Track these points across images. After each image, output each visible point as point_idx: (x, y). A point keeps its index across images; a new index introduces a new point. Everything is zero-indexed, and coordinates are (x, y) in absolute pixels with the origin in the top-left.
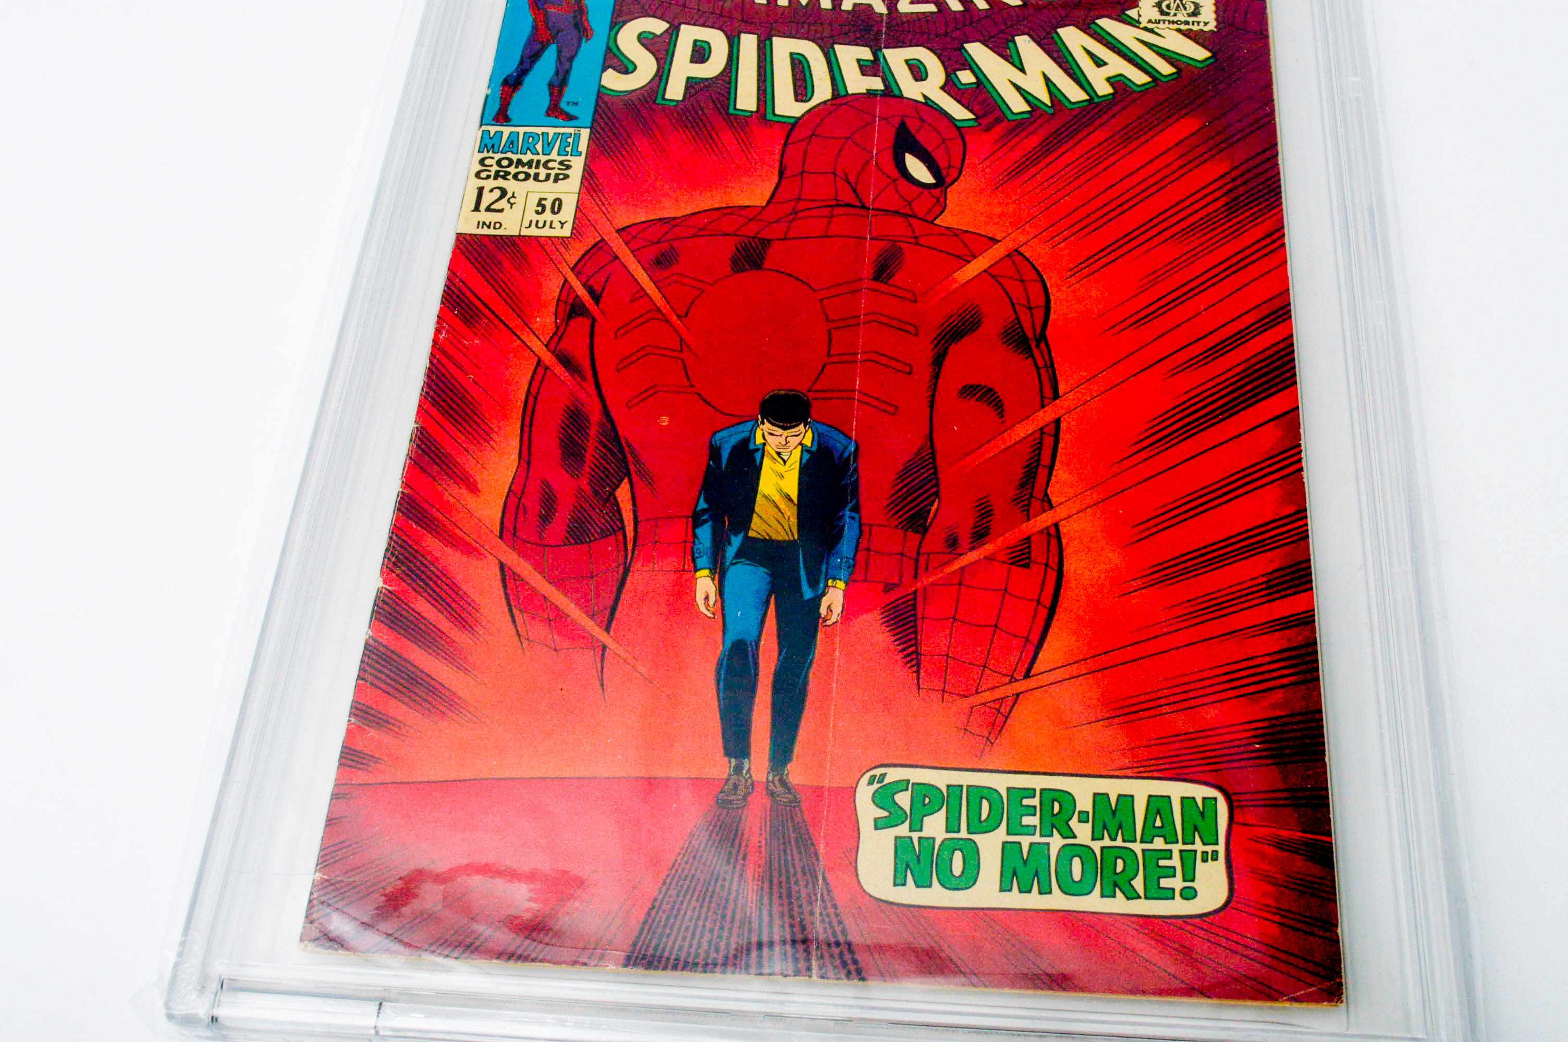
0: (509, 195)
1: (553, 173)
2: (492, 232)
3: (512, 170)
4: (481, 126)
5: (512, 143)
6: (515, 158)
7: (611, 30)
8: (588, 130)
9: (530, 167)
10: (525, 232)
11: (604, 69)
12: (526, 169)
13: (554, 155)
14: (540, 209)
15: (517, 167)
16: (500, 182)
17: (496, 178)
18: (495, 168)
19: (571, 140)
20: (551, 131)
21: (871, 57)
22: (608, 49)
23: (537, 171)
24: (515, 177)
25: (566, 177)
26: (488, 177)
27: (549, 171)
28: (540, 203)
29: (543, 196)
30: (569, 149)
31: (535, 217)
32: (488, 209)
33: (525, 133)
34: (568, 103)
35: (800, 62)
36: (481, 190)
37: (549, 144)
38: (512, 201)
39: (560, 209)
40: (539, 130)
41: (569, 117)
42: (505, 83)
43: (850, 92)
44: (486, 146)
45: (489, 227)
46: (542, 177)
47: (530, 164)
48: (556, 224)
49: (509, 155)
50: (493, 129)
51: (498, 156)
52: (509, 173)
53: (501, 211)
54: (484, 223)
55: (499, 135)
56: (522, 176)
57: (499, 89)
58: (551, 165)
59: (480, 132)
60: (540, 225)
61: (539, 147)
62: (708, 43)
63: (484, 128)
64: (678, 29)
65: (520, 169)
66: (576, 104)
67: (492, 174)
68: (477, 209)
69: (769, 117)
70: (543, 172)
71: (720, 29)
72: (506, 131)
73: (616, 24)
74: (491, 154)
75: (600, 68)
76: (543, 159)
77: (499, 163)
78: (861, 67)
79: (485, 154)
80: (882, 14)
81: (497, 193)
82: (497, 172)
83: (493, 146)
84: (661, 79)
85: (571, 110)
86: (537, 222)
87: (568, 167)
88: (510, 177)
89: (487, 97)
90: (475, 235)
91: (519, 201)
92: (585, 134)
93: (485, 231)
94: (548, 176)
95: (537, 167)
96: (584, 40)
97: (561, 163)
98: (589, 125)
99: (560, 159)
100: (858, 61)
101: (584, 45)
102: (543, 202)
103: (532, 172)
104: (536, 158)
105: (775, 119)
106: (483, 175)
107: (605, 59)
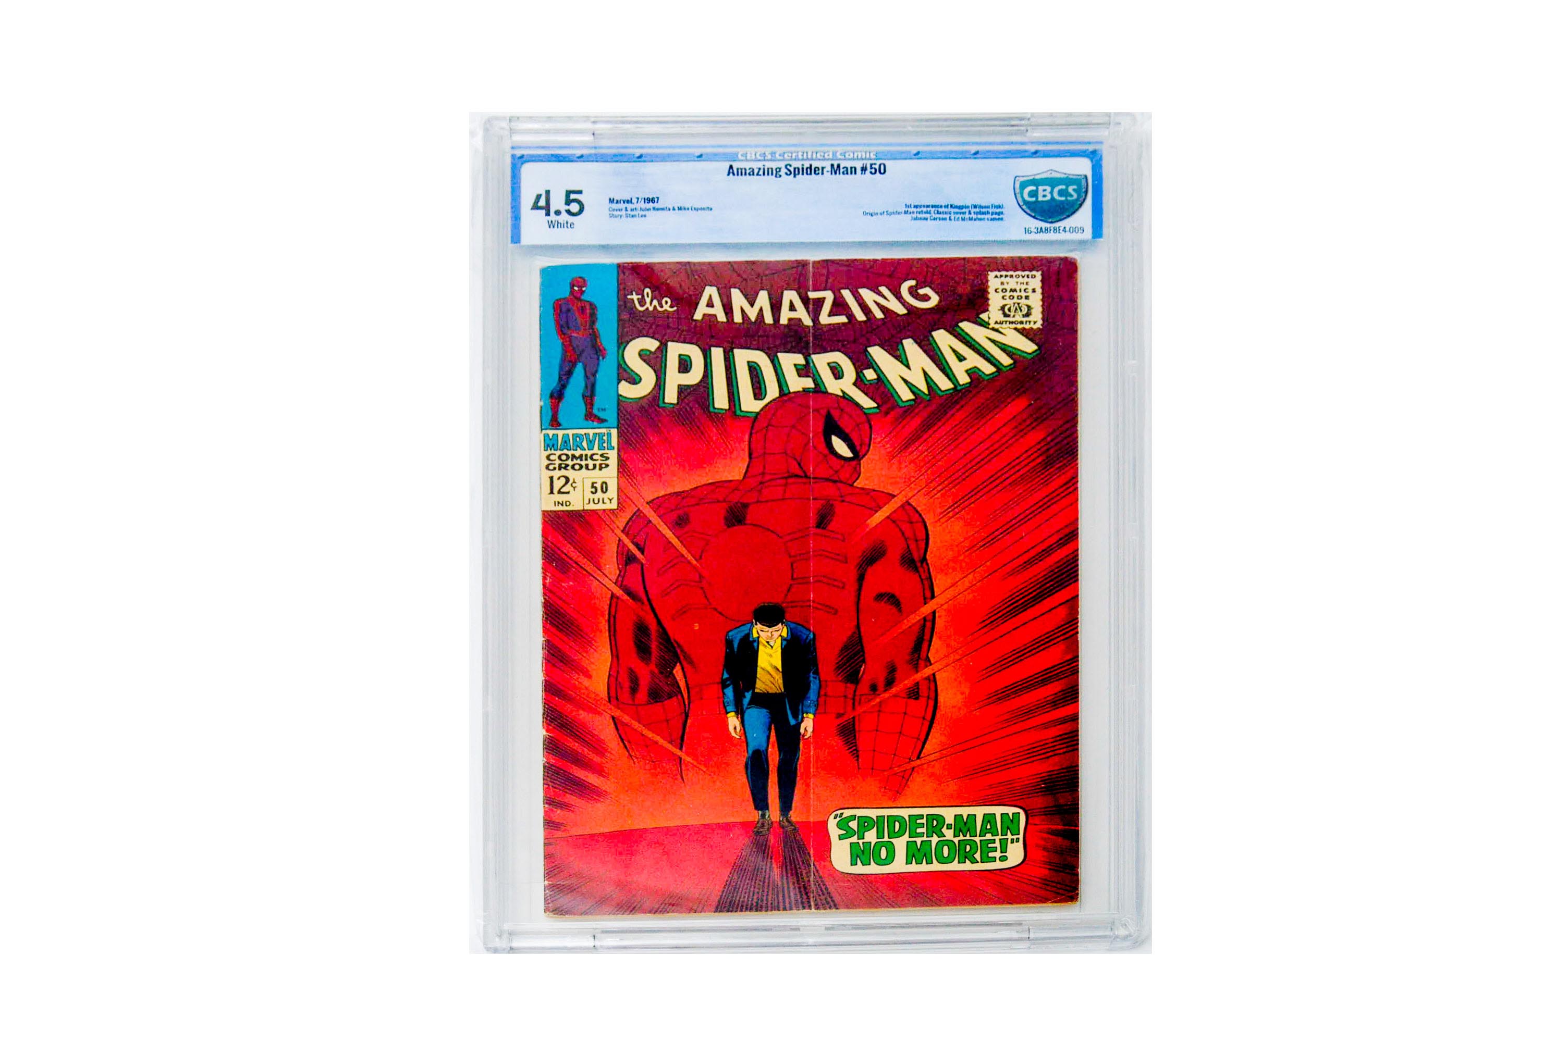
0: (571, 481)
1: (598, 463)
2: (565, 508)
3: (570, 462)
4: (542, 430)
5: (566, 442)
6: (570, 453)
7: (619, 348)
8: (616, 430)
9: (581, 460)
10: (587, 507)
11: (619, 381)
12: (579, 461)
13: (596, 450)
14: (593, 490)
15: (572, 460)
16: (563, 472)
17: (560, 469)
18: (558, 462)
19: (605, 438)
20: (591, 432)
21: (803, 362)
22: (619, 366)
23: (586, 462)
24: (573, 467)
25: (607, 466)
26: (555, 469)
27: (595, 462)
28: (593, 487)
29: (594, 480)
30: (605, 445)
31: (592, 496)
32: (559, 492)
33: (573, 435)
34: (599, 410)
35: (755, 368)
36: (551, 478)
37: (591, 442)
38: (574, 485)
39: (607, 490)
40: (582, 432)
41: (601, 421)
42: (552, 396)
43: (792, 390)
44: (548, 446)
45: (562, 505)
46: (591, 467)
47: (581, 457)
48: (606, 501)
49: (565, 451)
50: (551, 432)
51: (558, 453)
52: (567, 465)
53: (568, 493)
54: (559, 503)
55: (555, 437)
56: (577, 467)
57: (548, 401)
58: (595, 457)
59: (542, 435)
60: (596, 501)
61: (585, 444)
62: (689, 357)
63: (544, 432)
64: (666, 345)
65: (575, 461)
66: (604, 410)
67: (557, 466)
68: (552, 492)
69: (738, 413)
70: (591, 463)
71: (695, 344)
72: (560, 433)
73: (622, 343)
74: (553, 452)
75: (615, 381)
76: (589, 453)
77: (560, 457)
78: (797, 370)
79: (549, 452)
80: (808, 327)
81: (563, 480)
82: (560, 465)
83: (553, 446)
84: (660, 389)
85: (601, 415)
86: (594, 500)
87: (607, 458)
88: (569, 468)
89: (541, 407)
90: (555, 511)
91: (579, 484)
92: (614, 432)
93: (560, 508)
94: (595, 466)
95: (586, 459)
96: (601, 358)
97: (602, 455)
98: (615, 424)
99: (600, 452)
100: (795, 365)
101: (601, 362)
102: (595, 485)
103: (583, 463)
104: (584, 453)
105: (742, 414)
106: (551, 467)
107: (618, 374)
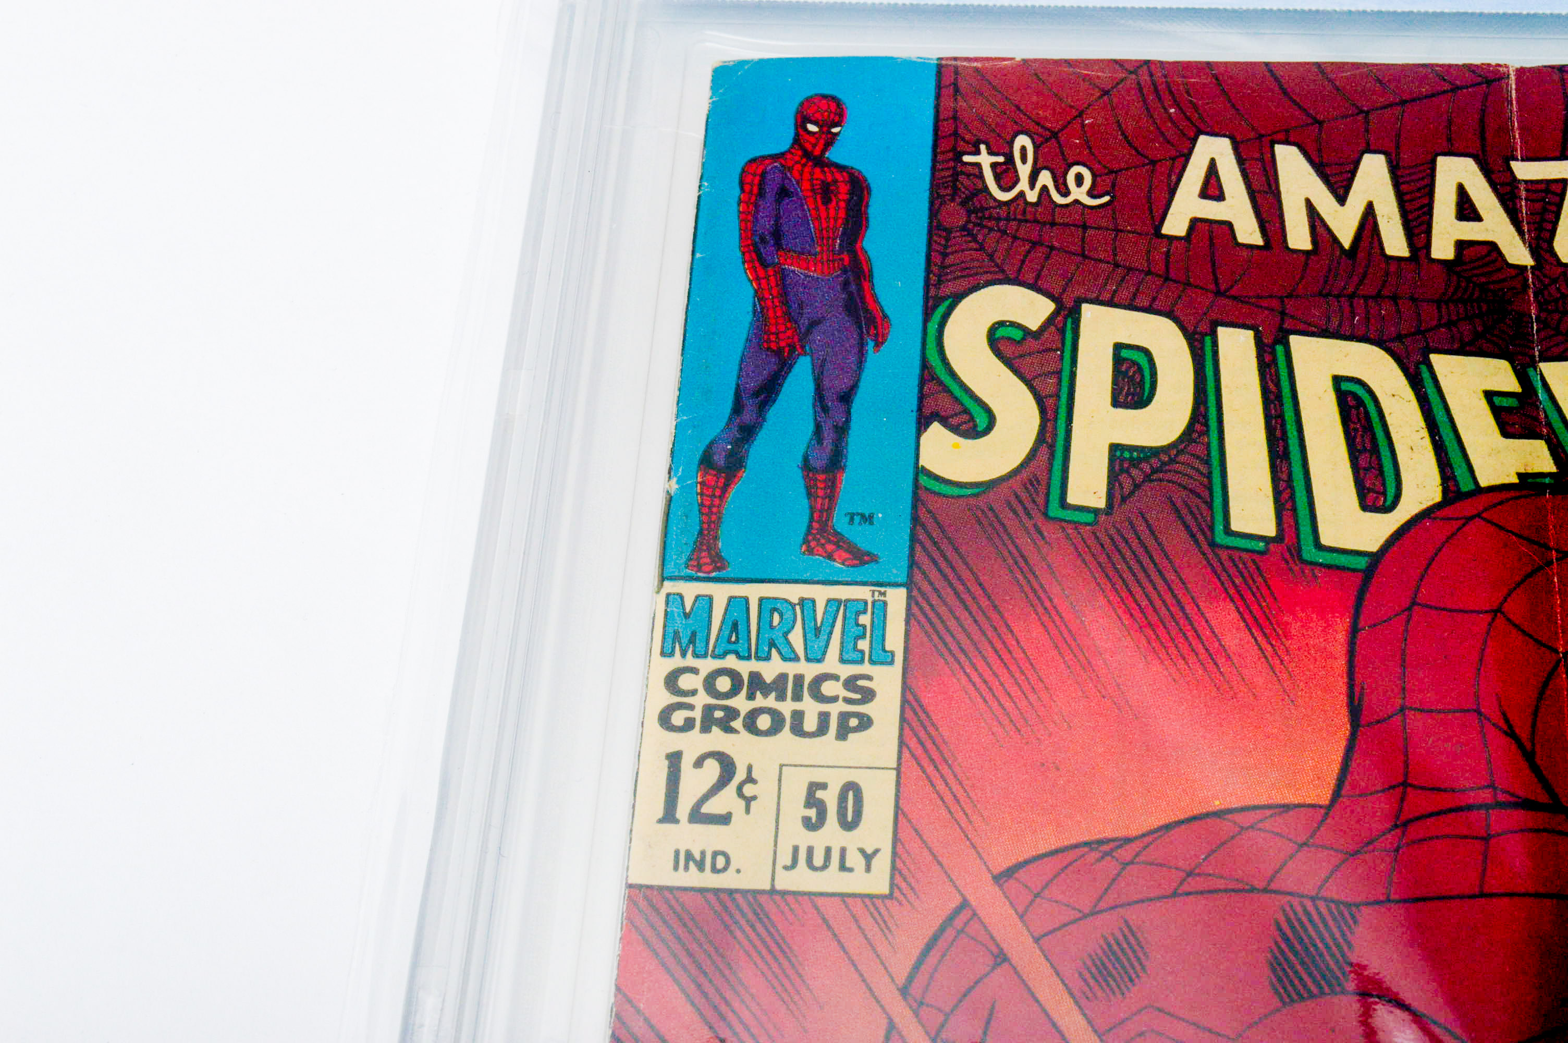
0: (740, 775)
1: (835, 710)
2: (709, 880)
3: (741, 703)
4: (663, 579)
5: (735, 626)
6: (745, 668)
7: (928, 313)
8: (902, 593)
9: (781, 697)
10: (786, 881)
11: (923, 424)
12: (771, 701)
13: (831, 663)
14: (812, 813)
15: (751, 697)
16: (717, 740)
17: (706, 729)
18: (702, 699)
19: (865, 619)
20: (821, 594)
21: (1511, 384)
22: (927, 375)
23: (798, 706)
24: (751, 726)
25: (866, 723)
26: (689, 725)
27: (825, 707)
28: (812, 801)
29: (818, 776)
30: (864, 645)
31: (805, 838)
32: (697, 816)
33: (761, 600)
34: (852, 517)
35: (1360, 402)
36: (675, 759)
37: (817, 630)
38: (748, 790)
39: (858, 813)
40: (793, 592)
41: (861, 557)
42: (706, 461)
43: (1483, 483)
44: (676, 636)
45: (701, 866)
46: (810, 724)
47: (779, 686)
48: (855, 860)
49: (731, 662)
50: (690, 590)
51: (707, 665)
52: (732, 713)
53: (725, 819)
54: (689, 856)
55: (703, 603)
56: (764, 722)
57: (695, 479)
58: (828, 688)
59: (662, 598)
60: (818, 861)
61: (796, 638)
62: (1147, 352)
63: (669, 587)
64: (1074, 314)
65: (760, 701)
66: (868, 519)
67: (697, 714)
68: (669, 816)
69: (1309, 553)
70: (811, 709)
71: (1170, 315)
72: (721, 593)
73: (939, 301)
74: (690, 661)
75: (912, 419)
76: (810, 671)
77: (709, 684)
78: (1498, 413)
79: (677, 661)
80: (1523, 268)
81: (712, 769)
82: (708, 710)
83: (692, 640)
84: (1052, 447)
85: (858, 535)
86: (810, 851)
87: (868, 695)
88: (737, 724)
89: (670, 500)
90: (670, 889)
91: (764, 789)
92: (897, 599)
93: (692, 878)
94: (824, 718)
95: (797, 697)
96: (871, 345)
97: (850, 683)
98: (903, 578)
99: (846, 671)
100: (1489, 395)
101: (872, 357)
102: (820, 794)
103: (787, 708)
104: (792, 669)
105: (1322, 557)
106: (678, 718)
107: (921, 398)
